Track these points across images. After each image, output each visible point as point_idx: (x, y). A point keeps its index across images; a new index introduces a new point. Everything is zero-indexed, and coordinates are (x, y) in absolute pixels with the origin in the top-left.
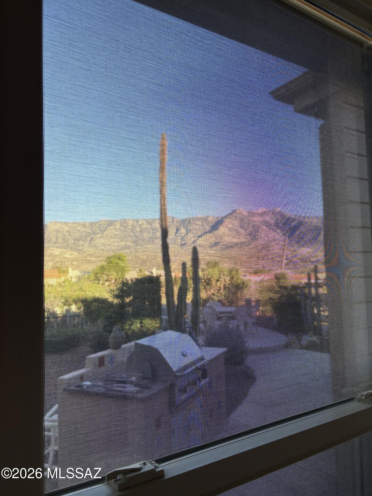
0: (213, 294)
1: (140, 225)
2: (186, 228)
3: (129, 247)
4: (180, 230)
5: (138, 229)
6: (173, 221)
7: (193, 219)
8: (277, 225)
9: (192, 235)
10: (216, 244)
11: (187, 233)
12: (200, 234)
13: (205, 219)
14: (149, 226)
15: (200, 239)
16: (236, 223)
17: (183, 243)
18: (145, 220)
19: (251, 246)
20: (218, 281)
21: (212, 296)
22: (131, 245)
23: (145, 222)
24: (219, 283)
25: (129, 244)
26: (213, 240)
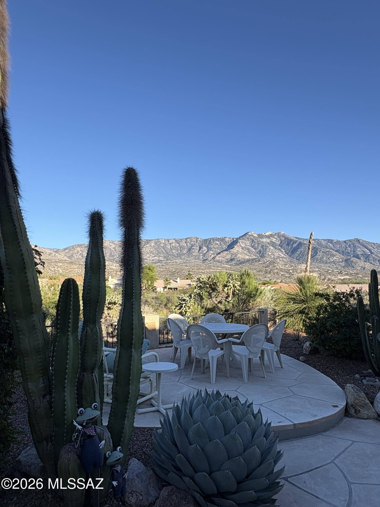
0: (220, 302)
1: (170, 244)
2: (207, 247)
3: (161, 260)
4: (203, 248)
5: (169, 247)
6: (197, 241)
7: (213, 239)
8: (281, 245)
9: (212, 252)
10: (232, 260)
11: (208, 251)
12: (219, 251)
13: (223, 240)
14: (177, 245)
15: (219, 255)
16: (248, 243)
17: (205, 258)
18: (174, 239)
19: (260, 263)
20: (225, 286)
21: (219, 305)
22: (163, 259)
23: (174, 241)
24: (226, 288)
25: (161, 258)
26: (229, 257)
